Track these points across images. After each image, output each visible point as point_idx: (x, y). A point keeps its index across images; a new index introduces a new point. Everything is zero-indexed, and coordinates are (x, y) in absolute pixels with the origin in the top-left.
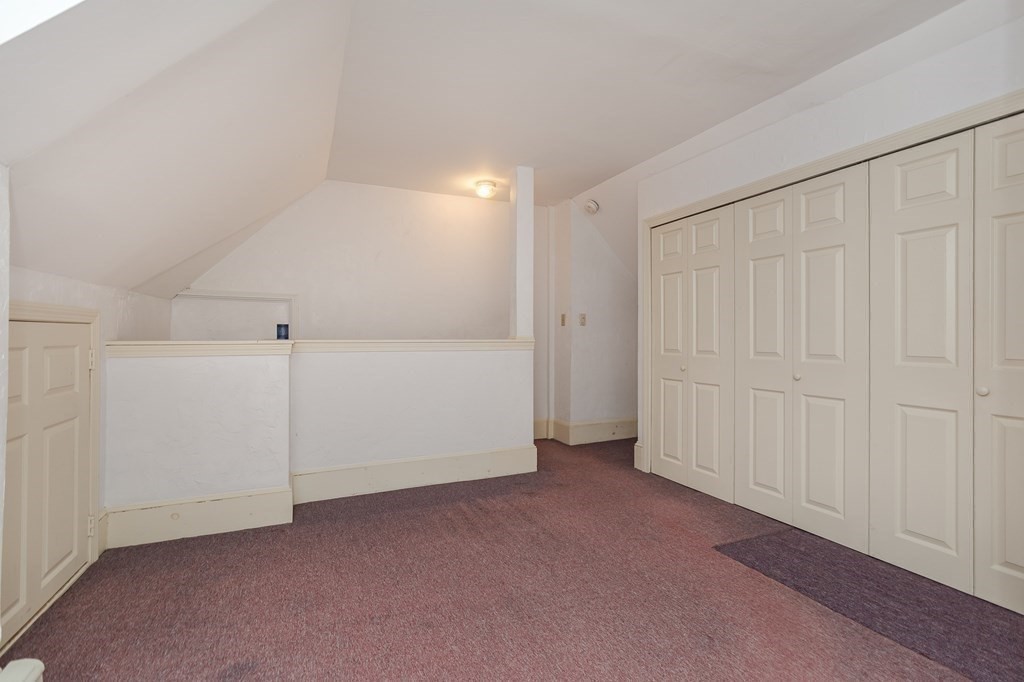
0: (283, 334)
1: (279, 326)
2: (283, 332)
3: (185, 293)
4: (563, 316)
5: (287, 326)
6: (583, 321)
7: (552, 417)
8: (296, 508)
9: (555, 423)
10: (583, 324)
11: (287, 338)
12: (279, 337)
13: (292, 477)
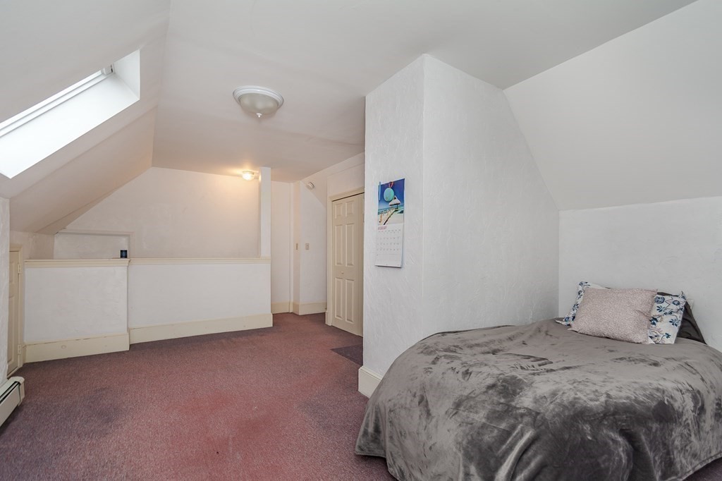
0: (124, 255)
1: (121, 251)
2: (124, 254)
3: (63, 231)
4: (297, 245)
5: (126, 251)
6: (307, 247)
7: (292, 300)
8: (131, 346)
9: (294, 304)
10: (307, 249)
11: (126, 257)
12: (122, 257)
13: (129, 330)
